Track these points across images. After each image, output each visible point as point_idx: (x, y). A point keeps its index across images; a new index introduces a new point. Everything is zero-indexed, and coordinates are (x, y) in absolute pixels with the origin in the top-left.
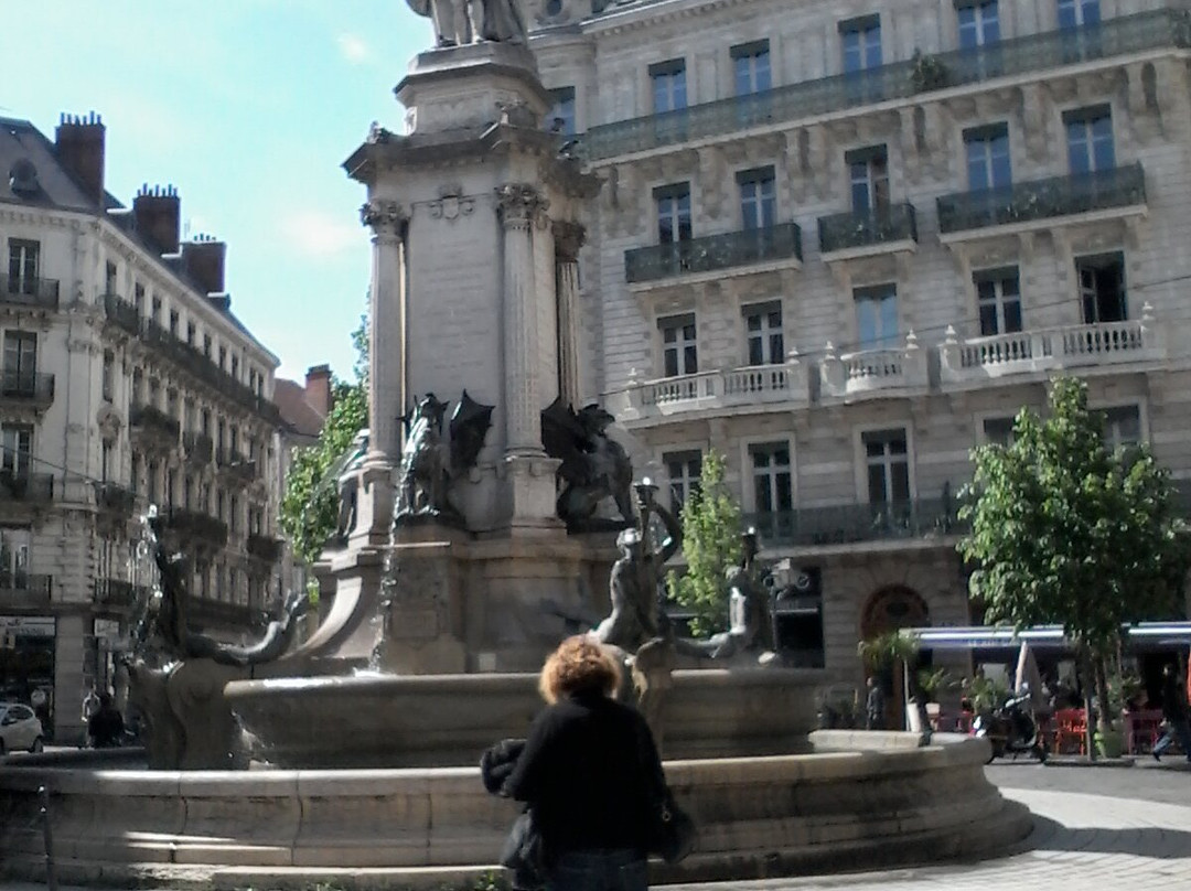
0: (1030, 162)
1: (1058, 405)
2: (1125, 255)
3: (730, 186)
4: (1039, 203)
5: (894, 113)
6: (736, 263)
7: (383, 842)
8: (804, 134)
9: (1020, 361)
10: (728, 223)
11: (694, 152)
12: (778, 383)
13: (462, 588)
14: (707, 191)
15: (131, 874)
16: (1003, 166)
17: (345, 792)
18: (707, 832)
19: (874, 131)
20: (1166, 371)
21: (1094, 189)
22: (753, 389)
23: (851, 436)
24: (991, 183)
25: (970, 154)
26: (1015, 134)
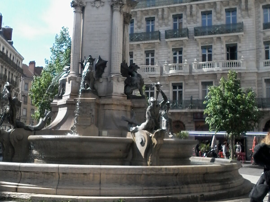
0: (217, 21)
1: (230, 77)
2: (238, 44)
3: (144, 21)
4: (219, 30)
5: (185, 6)
6: (144, 40)
7: (86, 188)
8: (163, 10)
9: (211, 68)
10: (143, 30)
11: (136, 12)
12: (153, 70)
13: (98, 112)
14: (138, 22)
15: (3, 196)
16: (210, 21)
17: (74, 172)
18: (182, 188)
19: (180, 10)
20: (246, 72)
21: (231, 27)
22: (147, 71)
23: (169, 84)
24: (207, 25)
25: (202, 18)
26: (214, 13)
